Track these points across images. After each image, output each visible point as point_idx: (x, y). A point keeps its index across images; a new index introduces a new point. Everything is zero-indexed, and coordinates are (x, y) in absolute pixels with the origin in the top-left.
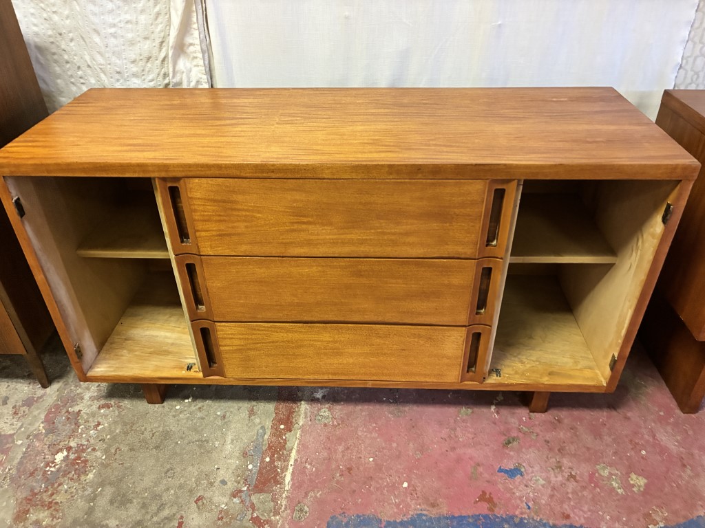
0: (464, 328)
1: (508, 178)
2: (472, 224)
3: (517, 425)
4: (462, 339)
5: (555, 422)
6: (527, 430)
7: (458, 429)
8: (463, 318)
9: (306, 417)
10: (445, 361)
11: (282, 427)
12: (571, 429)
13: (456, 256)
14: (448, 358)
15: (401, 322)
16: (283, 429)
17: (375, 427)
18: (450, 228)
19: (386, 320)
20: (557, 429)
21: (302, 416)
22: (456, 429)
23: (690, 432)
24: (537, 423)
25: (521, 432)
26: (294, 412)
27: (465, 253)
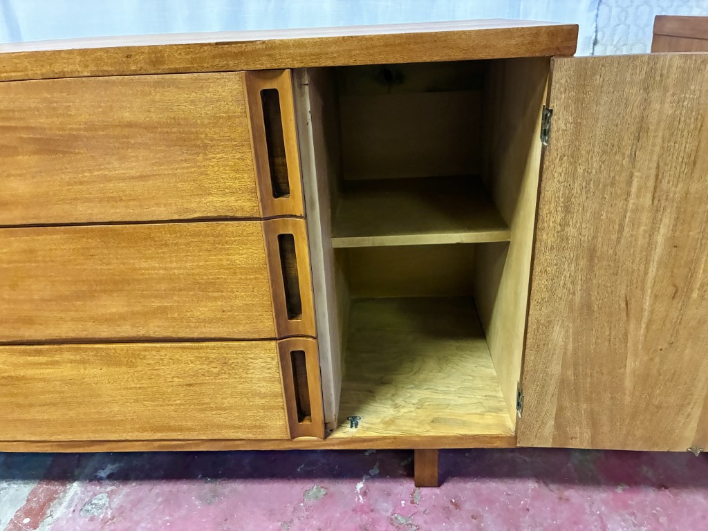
0: (273, 343)
1: (275, 66)
2: (239, 155)
3: (389, 514)
4: (275, 363)
5: (452, 507)
6: (403, 521)
7: (296, 521)
8: (268, 324)
9: (69, 506)
10: (259, 401)
11: (27, 520)
12: (473, 517)
13: (230, 214)
14: (263, 396)
15: (174, 335)
16: (26, 525)
17: (168, 521)
18: (205, 163)
19: (152, 334)
20: (451, 519)
21: (65, 504)
22: (291, 521)
23: (663, 520)
24: (422, 509)
25: (392, 524)
26: (55, 498)
27: (242, 209)
